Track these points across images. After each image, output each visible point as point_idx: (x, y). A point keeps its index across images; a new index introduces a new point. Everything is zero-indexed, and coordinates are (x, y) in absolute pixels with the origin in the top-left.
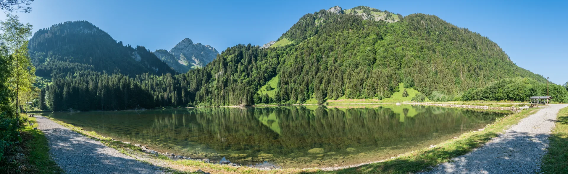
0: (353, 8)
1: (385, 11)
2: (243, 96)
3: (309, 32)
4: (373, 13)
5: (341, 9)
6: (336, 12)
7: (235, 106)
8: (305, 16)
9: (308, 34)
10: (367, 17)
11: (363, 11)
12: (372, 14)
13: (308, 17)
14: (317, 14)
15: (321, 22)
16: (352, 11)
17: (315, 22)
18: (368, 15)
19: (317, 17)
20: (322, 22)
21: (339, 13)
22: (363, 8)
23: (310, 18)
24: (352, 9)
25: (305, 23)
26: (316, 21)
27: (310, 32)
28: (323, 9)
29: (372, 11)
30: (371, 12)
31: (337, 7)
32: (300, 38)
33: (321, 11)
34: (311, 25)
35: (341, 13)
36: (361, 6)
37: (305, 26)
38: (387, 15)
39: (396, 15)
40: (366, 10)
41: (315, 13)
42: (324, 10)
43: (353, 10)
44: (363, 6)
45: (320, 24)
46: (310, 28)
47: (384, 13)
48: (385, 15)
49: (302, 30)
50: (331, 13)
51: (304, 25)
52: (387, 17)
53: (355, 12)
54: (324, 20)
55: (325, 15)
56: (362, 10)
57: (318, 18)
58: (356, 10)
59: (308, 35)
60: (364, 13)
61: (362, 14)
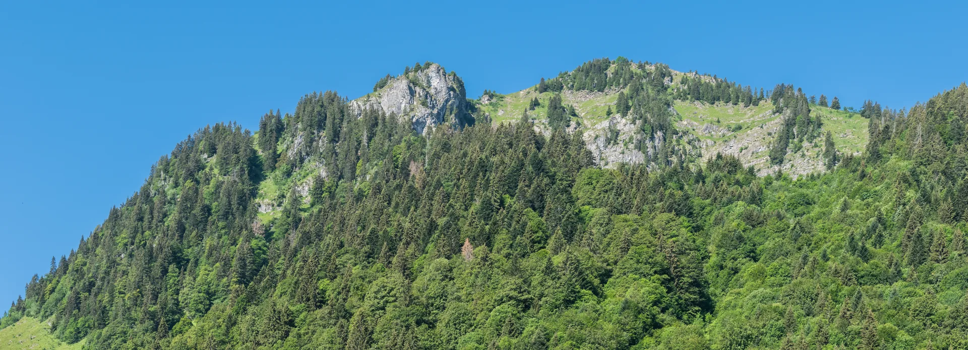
1: (780, 93)
3: (202, 270)
4: (689, 115)
5: (459, 90)
6: (420, 112)
8: (192, 143)
9: (189, 294)
10: (640, 146)
11: (613, 104)
12: (681, 123)
13: (213, 151)
14: (280, 129)
15: (296, 201)
17: (254, 194)
18: (652, 128)
19: (276, 157)
20: (307, 200)
21: (440, 118)
23: (224, 164)
25: (186, 199)
26: (269, 187)
27: (206, 272)
28: (322, 91)
29: (683, 96)
31: (432, 71)
32: (132, 322)
33: (307, 102)
34: (226, 216)
35: (452, 119)
36: (607, 64)
37: (181, 228)
38: (790, 125)
39: (856, 119)
40: (637, 90)
41: (264, 126)
42: (332, 99)
45: (287, 213)
46: (208, 242)
47: (768, 106)
48: (776, 124)
49: (151, 257)
50: (374, 120)
51: (171, 221)
52: (786, 137)
53: (558, 113)
54: (319, 182)
55: (335, 137)
56: (610, 98)
57: (283, 166)
59: (194, 295)
60: (624, 115)
61: (606, 124)
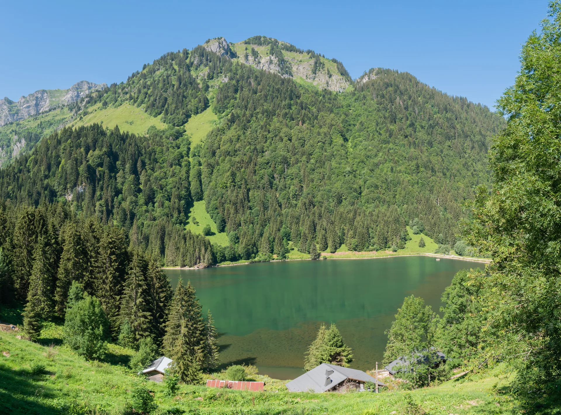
0: (247, 41)
1: (309, 51)
2: (200, 250)
3: (192, 101)
4: (288, 55)
6: (222, 52)
7: (187, 268)
9: (191, 107)
10: (279, 65)
12: (286, 58)
15: (203, 78)
16: (246, 49)
18: (280, 61)
19: (192, 64)
20: (206, 78)
21: (227, 54)
22: (264, 42)
23: (178, 64)
24: (246, 43)
26: (193, 73)
27: (194, 101)
29: (284, 49)
30: (282, 51)
31: (223, 40)
38: (316, 63)
39: (331, 63)
43: (250, 47)
44: (265, 37)
47: (307, 56)
48: (312, 61)
49: (178, 96)
52: (315, 66)
53: (255, 53)
54: (208, 74)
55: (206, 58)
56: (266, 49)
57: (194, 66)
58: (257, 48)
60: (273, 55)
61: (268, 58)
